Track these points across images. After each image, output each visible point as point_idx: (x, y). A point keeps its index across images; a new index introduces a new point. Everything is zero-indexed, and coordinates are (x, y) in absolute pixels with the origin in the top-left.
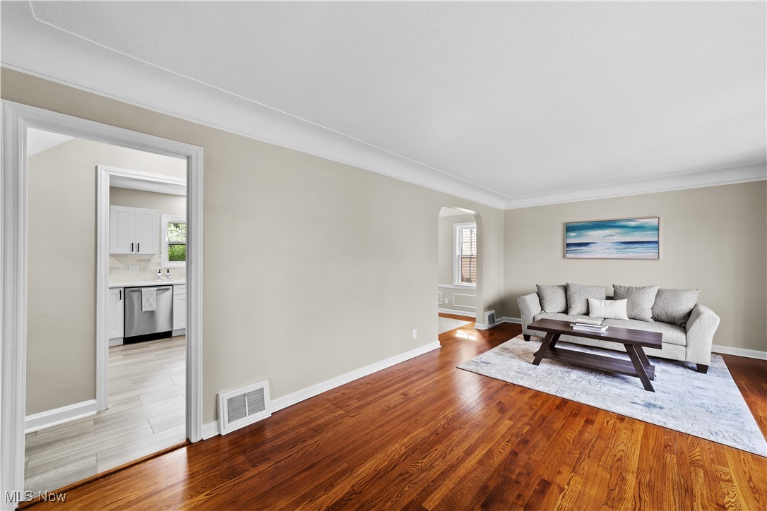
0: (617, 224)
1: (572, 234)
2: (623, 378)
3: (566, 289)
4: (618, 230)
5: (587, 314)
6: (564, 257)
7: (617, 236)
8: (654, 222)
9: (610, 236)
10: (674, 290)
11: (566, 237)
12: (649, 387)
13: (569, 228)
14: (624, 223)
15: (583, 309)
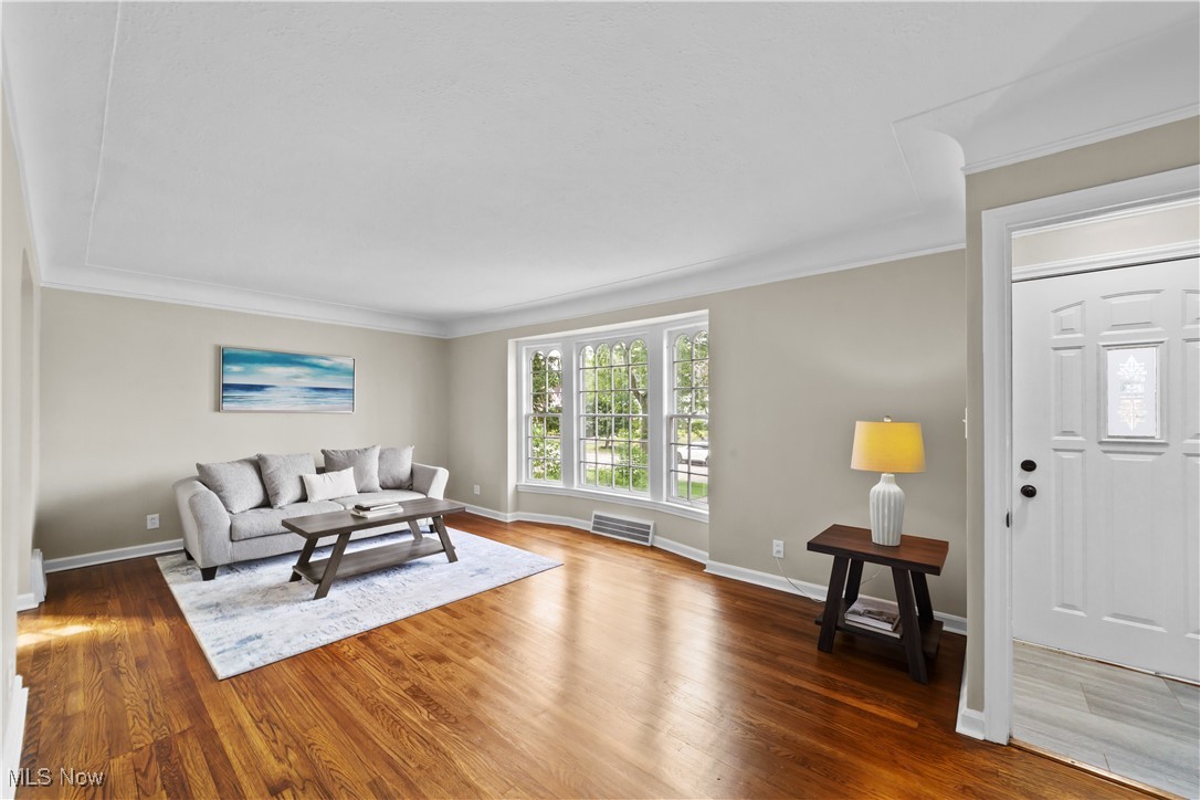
0: (307, 361)
1: (235, 368)
2: (418, 563)
3: (258, 465)
4: (307, 370)
5: (304, 498)
6: (218, 408)
7: (305, 377)
8: (348, 362)
9: (297, 377)
10: (392, 449)
11: (220, 373)
12: (452, 558)
13: (226, 357)
14: (315, 361)
15: (295, 493)
